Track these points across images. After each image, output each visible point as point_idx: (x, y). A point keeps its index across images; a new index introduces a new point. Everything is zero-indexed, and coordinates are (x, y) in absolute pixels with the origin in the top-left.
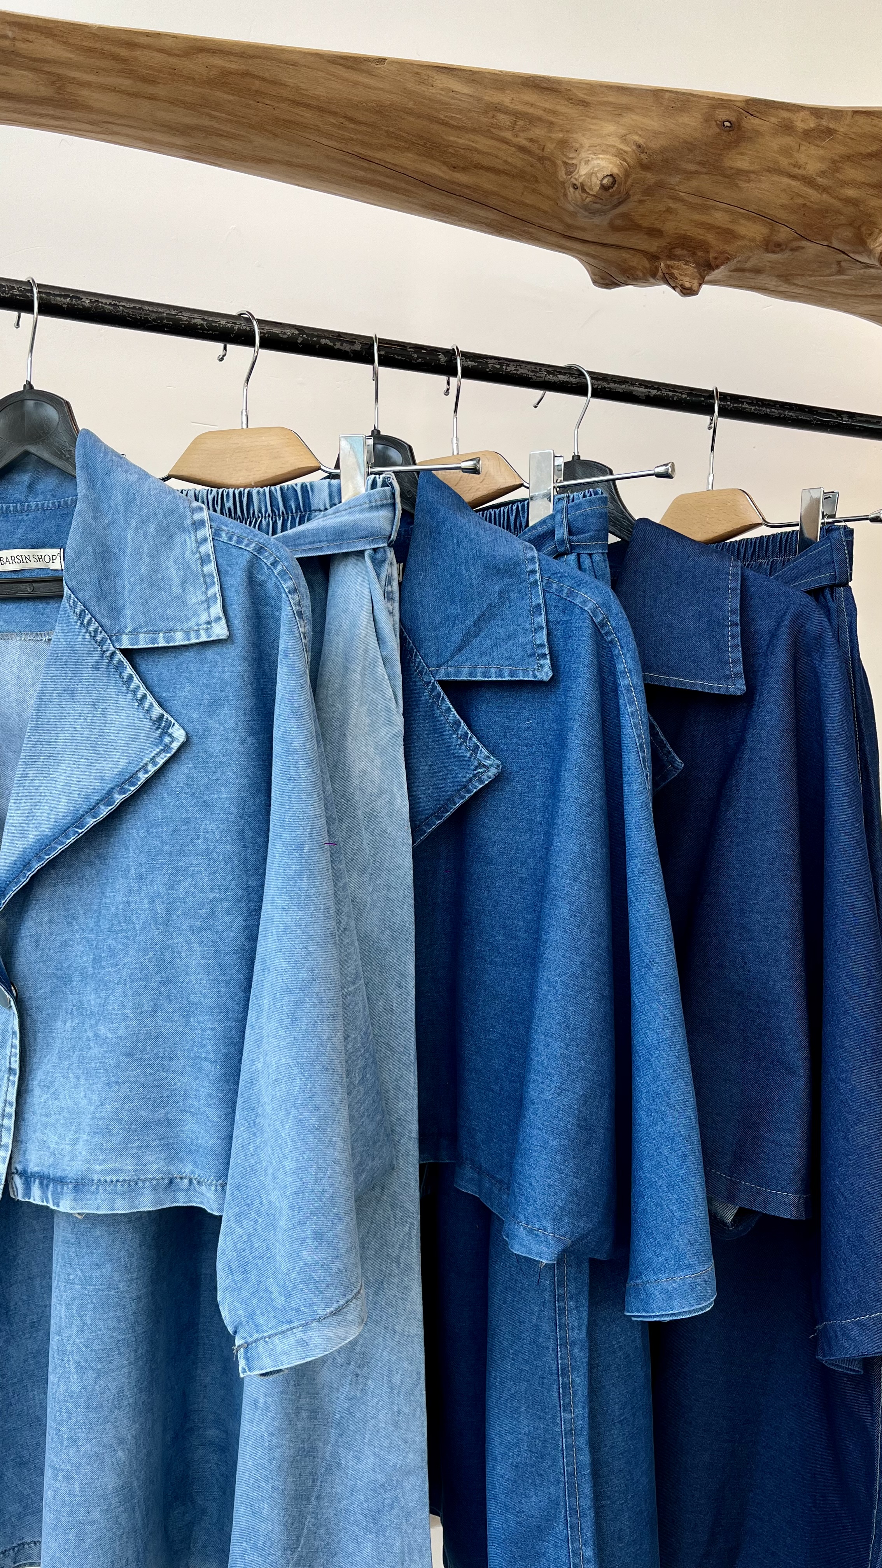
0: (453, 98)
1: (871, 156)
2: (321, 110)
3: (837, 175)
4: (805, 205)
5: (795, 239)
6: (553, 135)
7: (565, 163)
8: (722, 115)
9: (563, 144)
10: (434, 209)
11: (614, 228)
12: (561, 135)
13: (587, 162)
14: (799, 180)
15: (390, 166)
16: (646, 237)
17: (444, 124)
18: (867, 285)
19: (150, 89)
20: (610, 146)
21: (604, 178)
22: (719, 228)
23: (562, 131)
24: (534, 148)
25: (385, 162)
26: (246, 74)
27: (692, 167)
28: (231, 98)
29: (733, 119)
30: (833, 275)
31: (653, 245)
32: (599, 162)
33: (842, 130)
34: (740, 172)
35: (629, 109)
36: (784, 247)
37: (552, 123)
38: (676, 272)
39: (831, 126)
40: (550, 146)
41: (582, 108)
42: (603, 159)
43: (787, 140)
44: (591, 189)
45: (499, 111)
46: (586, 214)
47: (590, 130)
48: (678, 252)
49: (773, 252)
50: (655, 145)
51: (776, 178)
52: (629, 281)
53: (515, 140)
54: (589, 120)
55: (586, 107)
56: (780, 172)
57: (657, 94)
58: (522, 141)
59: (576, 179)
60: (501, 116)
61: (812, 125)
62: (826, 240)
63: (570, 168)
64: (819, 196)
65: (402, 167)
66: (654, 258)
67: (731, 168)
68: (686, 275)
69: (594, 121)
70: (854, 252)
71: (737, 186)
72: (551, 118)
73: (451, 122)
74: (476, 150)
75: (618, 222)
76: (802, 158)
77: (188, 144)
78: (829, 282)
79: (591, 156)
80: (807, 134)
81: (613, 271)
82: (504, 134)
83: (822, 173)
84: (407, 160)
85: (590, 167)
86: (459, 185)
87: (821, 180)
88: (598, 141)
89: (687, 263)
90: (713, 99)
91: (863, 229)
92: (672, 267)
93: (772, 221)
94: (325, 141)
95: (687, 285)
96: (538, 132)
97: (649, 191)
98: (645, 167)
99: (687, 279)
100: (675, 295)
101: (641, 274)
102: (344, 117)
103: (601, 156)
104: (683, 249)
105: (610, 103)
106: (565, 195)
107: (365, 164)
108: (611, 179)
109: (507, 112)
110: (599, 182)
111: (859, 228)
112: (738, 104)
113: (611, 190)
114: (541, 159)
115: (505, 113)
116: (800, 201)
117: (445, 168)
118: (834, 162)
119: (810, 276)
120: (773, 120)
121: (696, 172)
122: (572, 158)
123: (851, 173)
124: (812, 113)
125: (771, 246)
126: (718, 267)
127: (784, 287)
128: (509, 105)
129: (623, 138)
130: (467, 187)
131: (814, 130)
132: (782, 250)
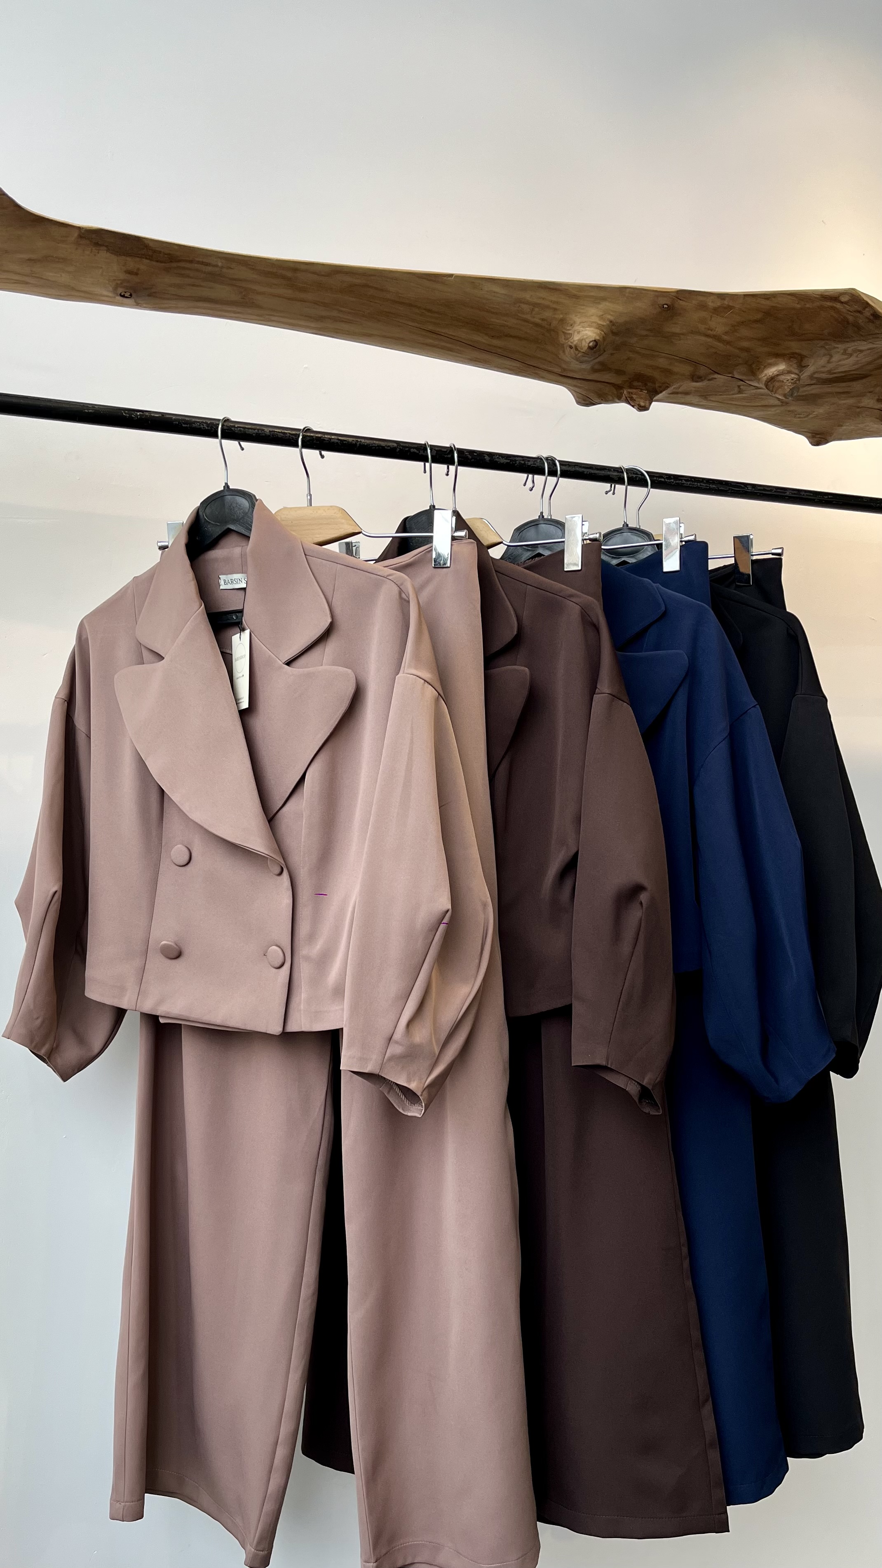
1: (756, 321)
2: (410, 305)
3: (736, 333)
4: (716, 352)
5: (711, 374)
6: (556, 316)
7: (563, 332)
8: (662, 301)
9: (562, 321)
10: (475, 361)
12: (561, 316)
13: (579, 332)
14: (712, 338)
15: (451, 337)
16: (614, 375)
17: (487, 311)
18: (757, 400)
19: (303, 295)
20: (593, 322)
21: (589, 343)
22: (661, 368)
23: (562, 314)
24: (544, 324)
25: (448, 334)
26: (366, 286)
27: (644, 333)
28: (354, 299)
29: (669, 303)
30: (735, 394)
31: (618, 380)
32: (587, 332)
33: (737, 307)
34: (675, 334)
35: (604, 299)
36: (703, 378)
37: (555, 309)
38: (634, 396)
39: (731, 304)
40: (554, 323)
41: (574, 300)
42: (589, 330)
43: (703, 314)
44: (582, 349)
45: (523, 303)
46: (577, 363)
47: (580, 312)
48: (635, 384)
49: (697, 382)
50: (621, 320)
51: (697, 337)
52: (602, 401)
53: (532, 320)
54: (580, 306)
55: (577, 299)
56: (699, 333)
57: (622, 290)
58: (537, 320)
59: (571, 343)
60: (524, 306)
61: (719, 304)
62: (730, 373)
63: (568, 336)
64: (725, 347)
65: (458, 337)
66: (619, 387)
67: (668, 332)
68: (641, 398)
69: (582, 307)
70: (748, 380)
71: (672, 342)
72: (554, 306)
73: (492, 310)
74: (507, 326)
75: (597, 367)
76: (712, 324)
77: (319, 326)
78: (733, 398)
79: (582, 329)
80: (716, 311)
81: (592, 395)
82: (524, 316)
83: (726, 333)
84: (463, 334)
85: (580, 335)
86: (494, 347)
87: (725, 337)
88: (584, 319)
89: (642, 390)
90: (656, 291)
91: (754, 366)
92: (632, 393)
93: (695, 363)
94: (410, 323)
95: (642, 404)
96: (547, 314)
97: (617, 348)
98: (615, 334)
99: (642, 400)
100: (634, 410)
101: (611, 398)
102: (424, 309)
103: (587, 329)
104: (638, 382)
105: (593, 296)
106: (564, 351)
107: (434, 336)
108: (595, 343)
109: (528, 303)
110: (587, 345)
111: (751, 365)
112: (673, 294)
113: (595, 349)
114: (549, 331)
115: (526, 304)
116: (714, 350)
117: (487, 338)
118: (733, 326)
119: (720, 395)
120: (694, 302)
121: (647, 336)
122: (569, 330)
123: (744, 332)
124: (718, 297)
125: (695, 378)
126: (661, 392)
127: (704, 402)
128: (529, 299)
129: (601, 317)
130: (500, 348)
131: (719, 307)
132: (702, 380)
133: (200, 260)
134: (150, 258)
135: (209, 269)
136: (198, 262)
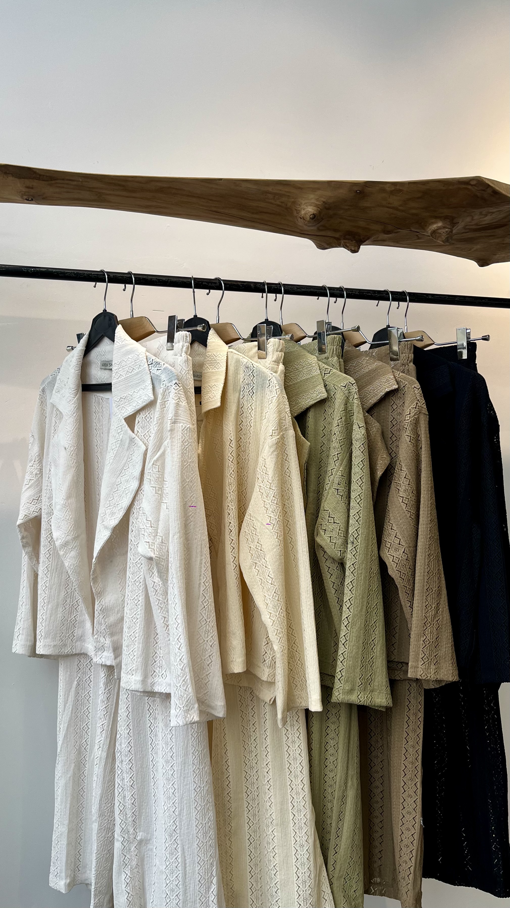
0: (249, 190)
1: (418, 198)
2: (198, 197)
3: (407, 205)
4: (396, 217)
5: (396, 229)
6: (290, 200)
7: (295, 209)
8: (356, 188)
9: (294, 203)
11: (319, 230)
13: (304, 209)
14: (391, 208)
15: (227, 214)
16: (333, 232)
17: (247, 199)
20: (312, 203)
21: (311, 215)
22: (362, 227)
23: (293, 199)
24: (283, 205)
26: (170, 188)
27: (347, 207)
28: (164, 196)
29: (361, 189)
31: (337, 235)
32: (309, 209)
33: (405, 189)
34: (367, 207)
35: (319, 189)
37: (289, 196)
38: (348, 245)
39: (401, 188)
40: (289, 204)
41: (300, 190)
43: (384, 195)
44: (307, 218)
45: (268, 193)
46: (308, 226)
47: (304, 197)
48: (347, 237)
49: (388, 234)
50: (330, 201)
51: (382, 208)
52: (331, 247)
53: (275, 203)
54: (304, 194)
55: (302, 189)
56: (383, 206)
57: (329, 183)
58: (278, 203)
59: (301, 215)
60: (269, 195)
61: (393, 189)
62: (409, 229)
63: (298, 212)
64: (401, 214)
65: (231, 214)
66: (338, 239)
67: (363, 206)
68: (352, 245)
70: (421, 232)
71: (366, 212)
72: (288, 194)
73: (249, 198)
74: (261, 207)
76: (390, 200)
78: (416, 241)
79: (306, 207)
80: (392, 193)
81: (323, 244)
82: (270, 201)
83: (401, 205)
84: (233, 212)
85: (305, 211)
86: (255, 218)
87: (400, 208)
88: (306, 201)
89: (352, 241)
90: (352, 183)
91: (422, 224)
93: (384, 224)
94: (201, 207)
95: (353, 249)
96: (284, 199)
97: (331, 217)
98: (328, 209)
99: (353, 247)
100: (349, 252)
101: (335, 245)
102: (208, 199)
103: (309, 207)
104: (350, 235)
105: (312, 187)
106: (297, 220)
107: (218, 214)
108: (313, 216)
109: (271, 193)
110: (309, 216)
111: (420, 223)
112: (362, 184)
113: (314, 219)
114: (286, 209)
116: (394, 216)
118: (404, 201)
119: (407, 240)
120: (378, 188)
121: (349, 209)
122: (298, 208)
123: (412, 204)
125: (385, 232)
126: (365, 241)
128: (271, 191)
129: (317, 200)
130: (259, 219)
131: (394, 190)
132: (391, 233)
133: (68, 178)
134: (39, 179)
135: (75, 183)
136: (68, 180)
